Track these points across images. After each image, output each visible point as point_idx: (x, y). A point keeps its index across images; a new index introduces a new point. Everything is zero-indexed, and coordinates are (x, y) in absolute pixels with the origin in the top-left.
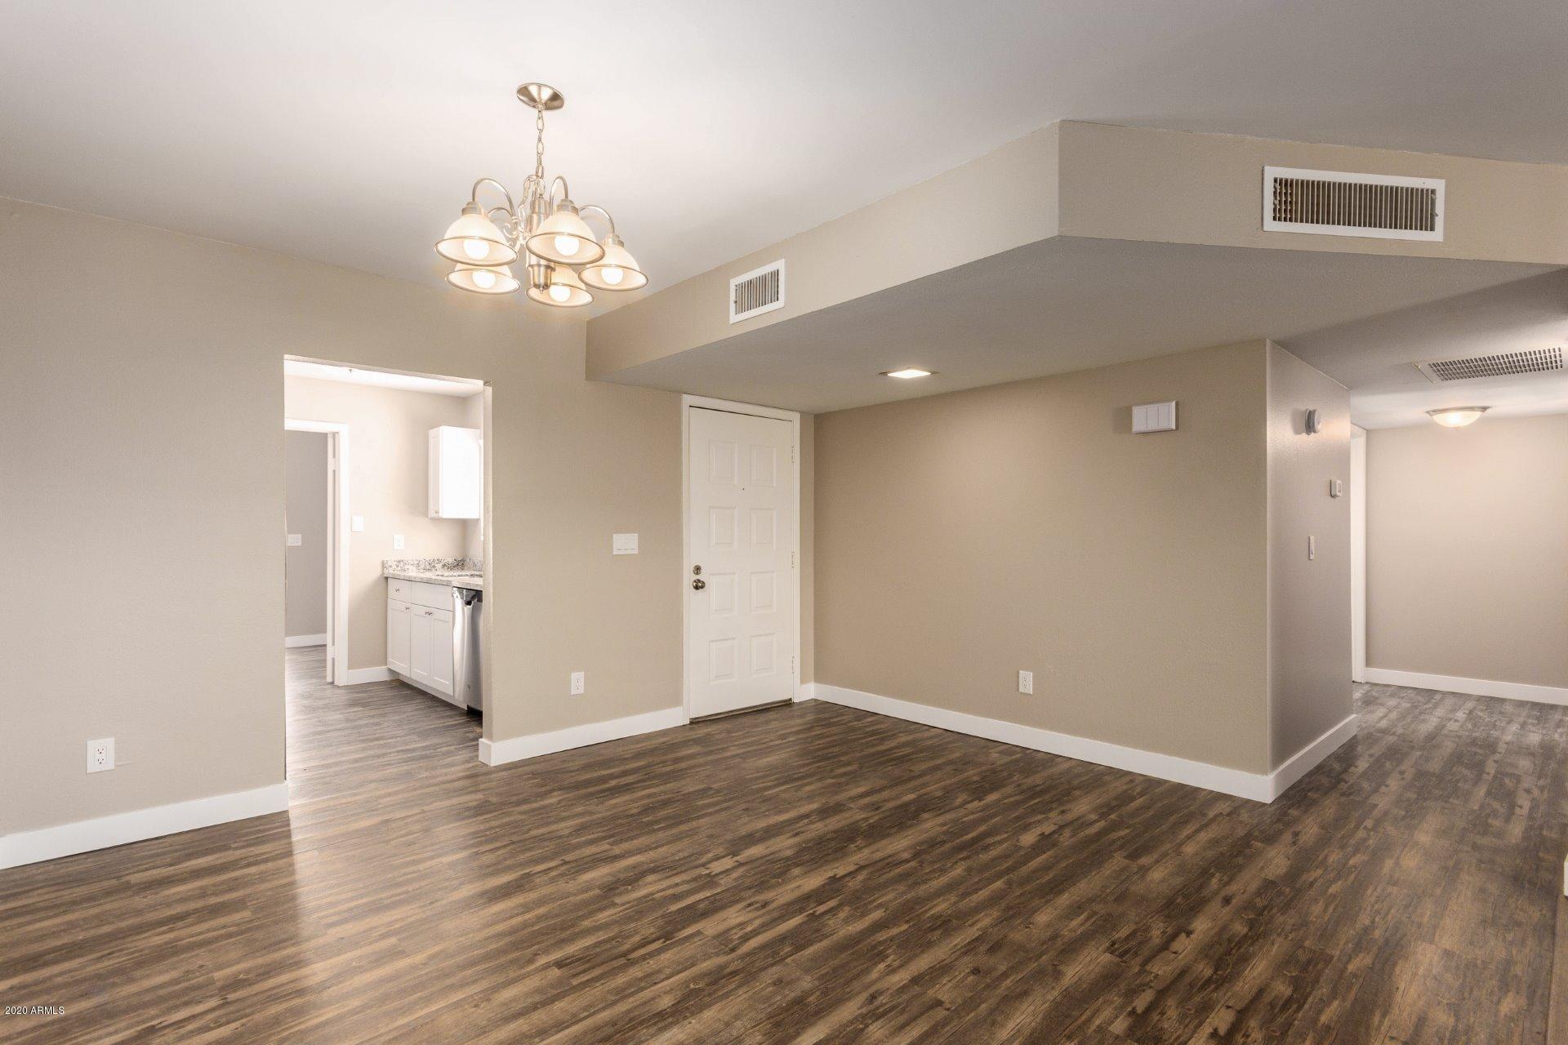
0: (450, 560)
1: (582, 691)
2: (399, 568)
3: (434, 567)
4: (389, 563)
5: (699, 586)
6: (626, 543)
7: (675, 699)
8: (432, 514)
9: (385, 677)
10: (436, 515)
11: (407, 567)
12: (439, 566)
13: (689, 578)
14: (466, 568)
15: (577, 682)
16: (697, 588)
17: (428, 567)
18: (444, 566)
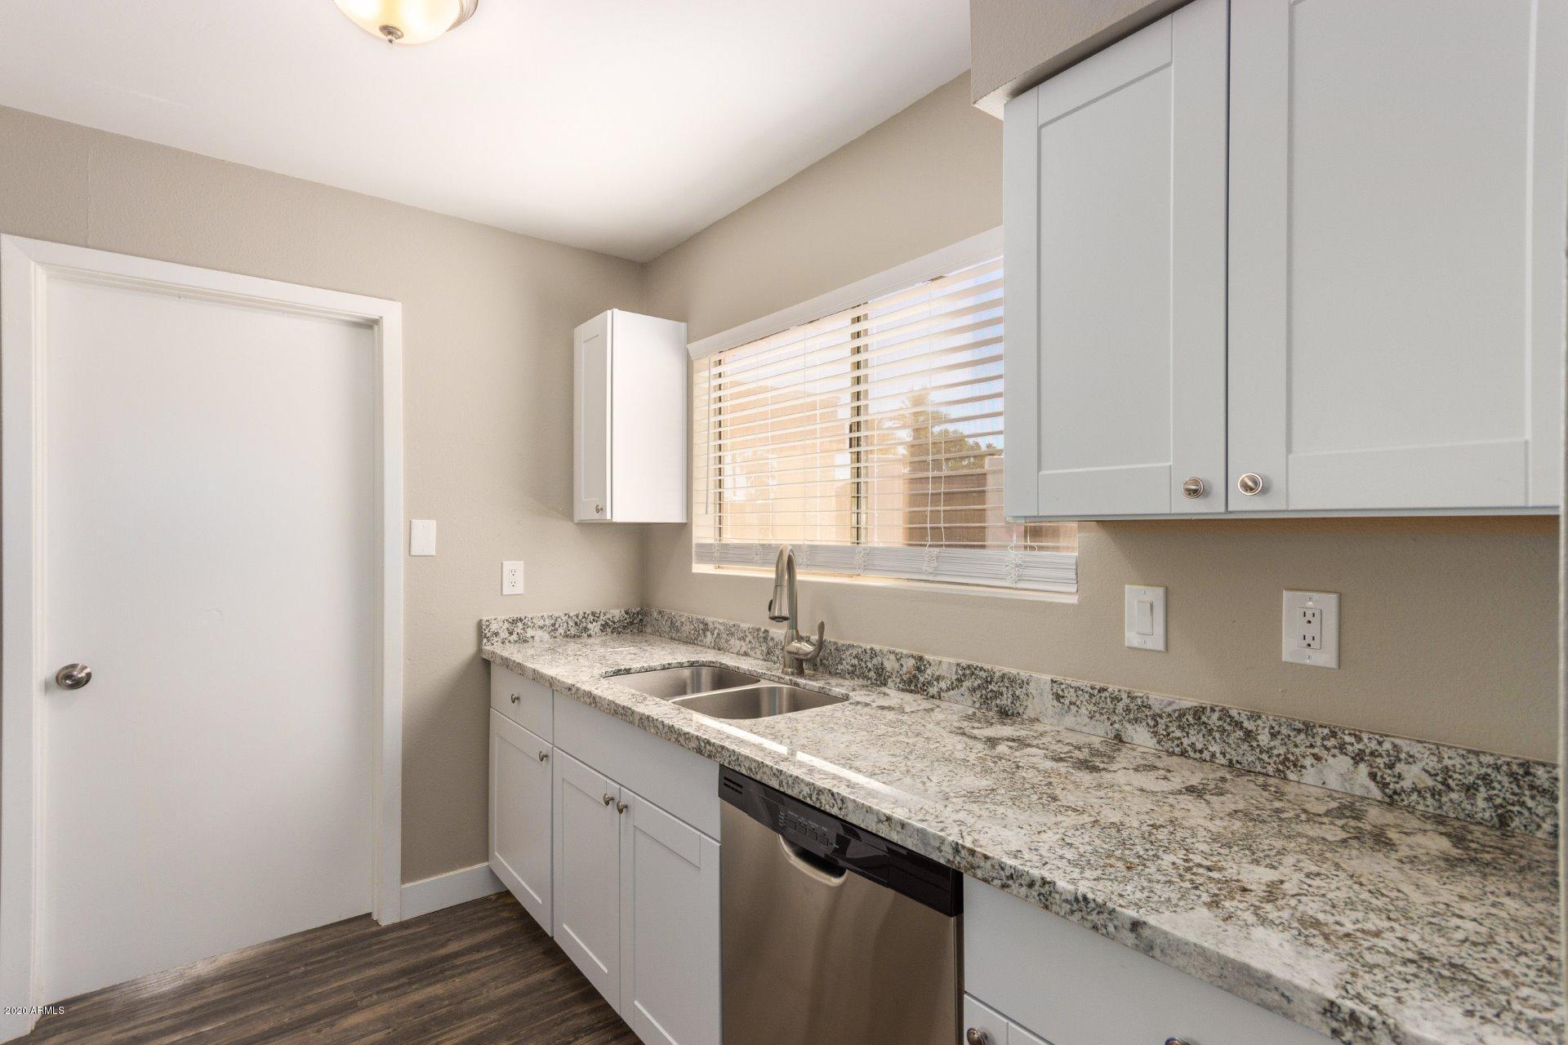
0: (617, 613)
2: (514, 637)
3: (586, 629)
4: (494, 627)
8: (584, 512)
9: (485, 891)
10: (596, 517)
11: (530, 632)
12: (594, 628)
14: (649, 630)
17: (573, 631)
18: (605, 626)
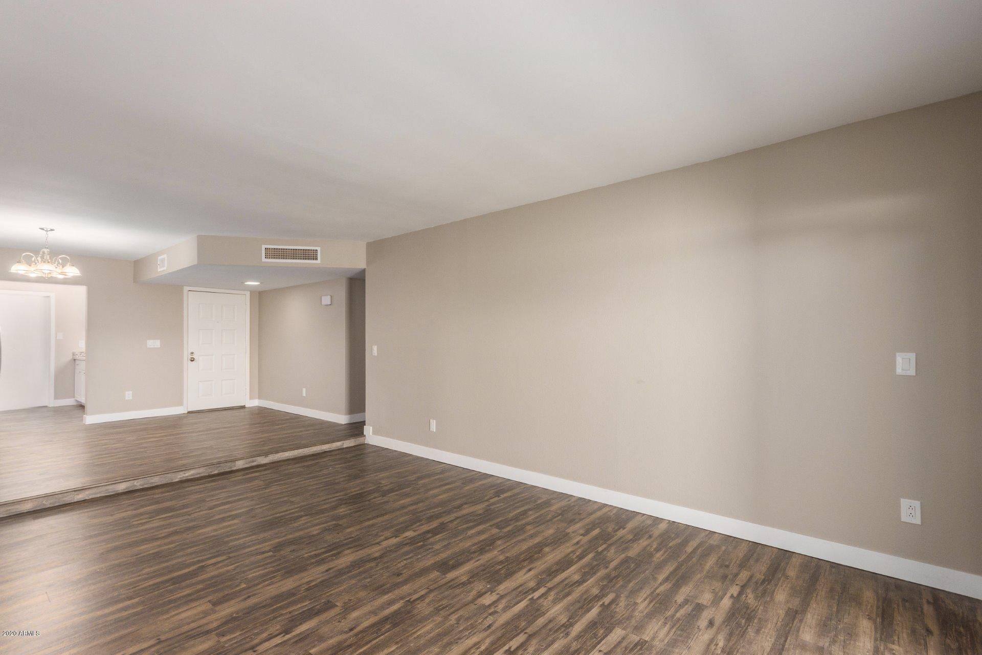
1: (131, 398)
2: (81, 355)
4: (76, 353)
5: (192, 360)
6: (153, 343)
7: (180, 403)
9: (75, 403)
13: (186, 356)
15: (129, 395)
16: (192, 361)
